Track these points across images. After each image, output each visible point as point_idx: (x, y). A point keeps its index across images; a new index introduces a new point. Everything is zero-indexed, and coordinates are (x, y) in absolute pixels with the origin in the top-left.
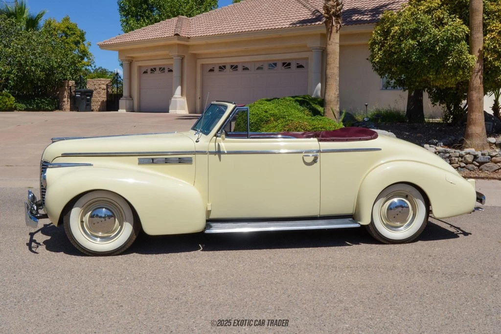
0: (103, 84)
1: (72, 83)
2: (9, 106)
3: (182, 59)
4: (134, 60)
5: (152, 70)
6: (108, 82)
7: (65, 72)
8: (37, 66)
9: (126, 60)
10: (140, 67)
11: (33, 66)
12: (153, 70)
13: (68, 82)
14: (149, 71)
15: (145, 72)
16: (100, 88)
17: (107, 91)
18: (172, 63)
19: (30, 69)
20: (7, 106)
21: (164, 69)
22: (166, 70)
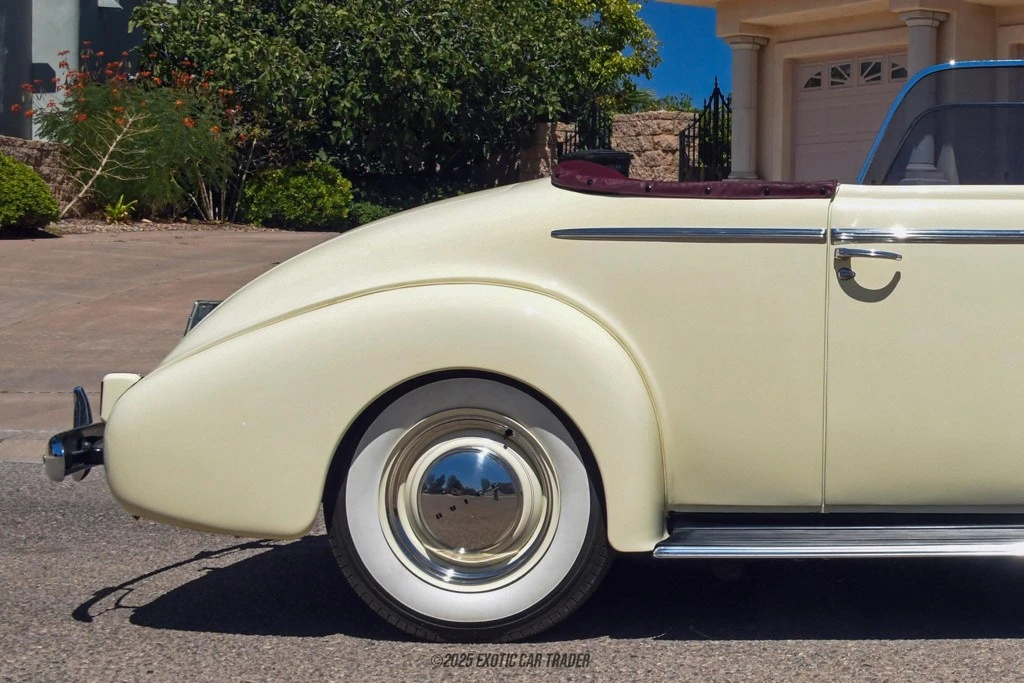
0: (668, 131)
1: (565, 131)
2: (329, 211)
3: (940, 29)
4: (774, 38)
5: (835, 73)
6: (685, 125)
7: (541, 91)
8: (433, 66)
9: (744, 39)
10: (794, 65)
11: (421, 65)
12: (839, 74)
13: (554, 128)
14: (826, 79)
15: (815, 82)
16: (656, 146)
17: (684, 159)
18: (902, 42)
19: (409, 79)
20: (321, 210)
21: (877, 68)
22: (886, 72)
